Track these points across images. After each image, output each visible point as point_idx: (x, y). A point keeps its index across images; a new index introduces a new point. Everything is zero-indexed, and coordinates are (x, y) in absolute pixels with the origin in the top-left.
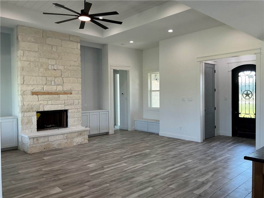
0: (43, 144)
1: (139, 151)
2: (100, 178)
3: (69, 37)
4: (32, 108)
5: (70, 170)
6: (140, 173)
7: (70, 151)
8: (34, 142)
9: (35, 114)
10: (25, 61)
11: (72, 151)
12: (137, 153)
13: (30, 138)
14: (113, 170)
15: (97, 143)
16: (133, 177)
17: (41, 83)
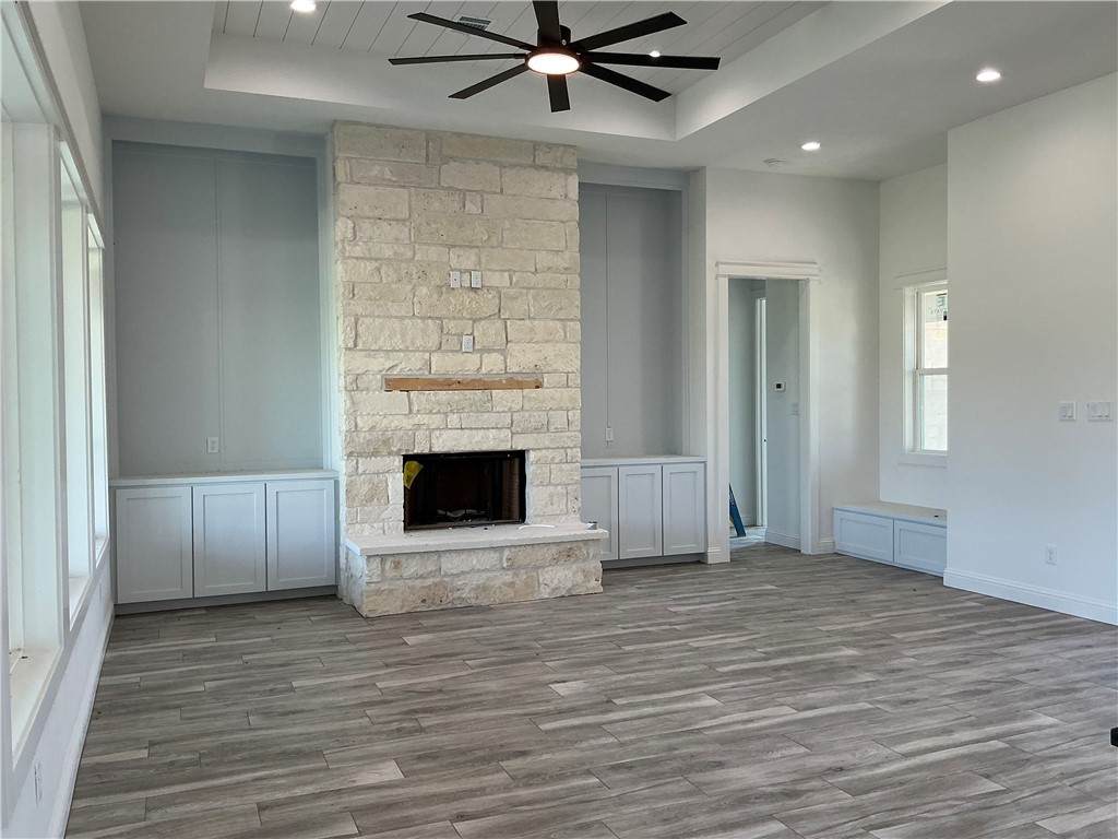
0: (418, 583)
1: (803, 651)
2: (576, 746)
3: (534, 154)
4: (386, 442)
5: (477, 695)
6: (758, 751)
7: (517, 620)
8: (383, 570)
9: (396, 463)
10: (362, 258)
11: (523, 619)
12: (790, 655)
13: (369, 557)
14: (647, 721)
15: (638, 597)
16: (720, 765)
17: (418, 343)
